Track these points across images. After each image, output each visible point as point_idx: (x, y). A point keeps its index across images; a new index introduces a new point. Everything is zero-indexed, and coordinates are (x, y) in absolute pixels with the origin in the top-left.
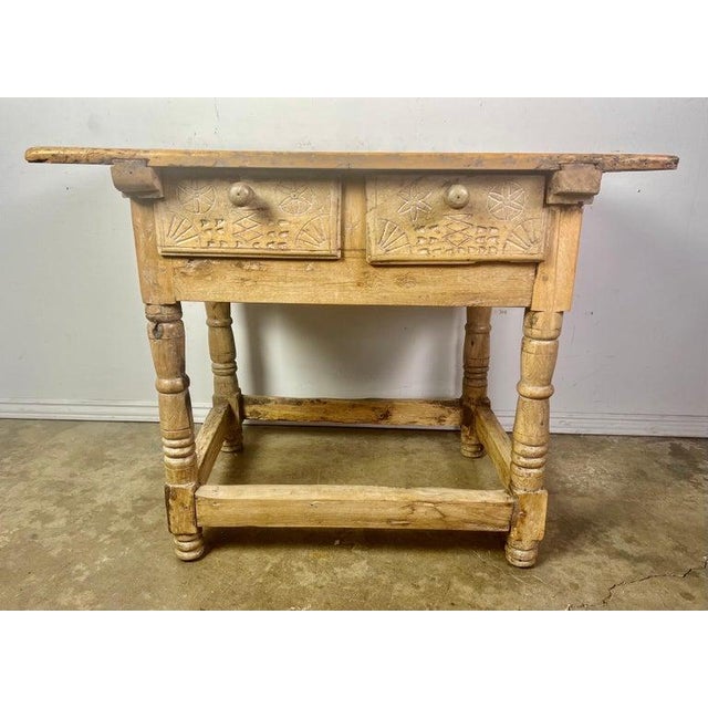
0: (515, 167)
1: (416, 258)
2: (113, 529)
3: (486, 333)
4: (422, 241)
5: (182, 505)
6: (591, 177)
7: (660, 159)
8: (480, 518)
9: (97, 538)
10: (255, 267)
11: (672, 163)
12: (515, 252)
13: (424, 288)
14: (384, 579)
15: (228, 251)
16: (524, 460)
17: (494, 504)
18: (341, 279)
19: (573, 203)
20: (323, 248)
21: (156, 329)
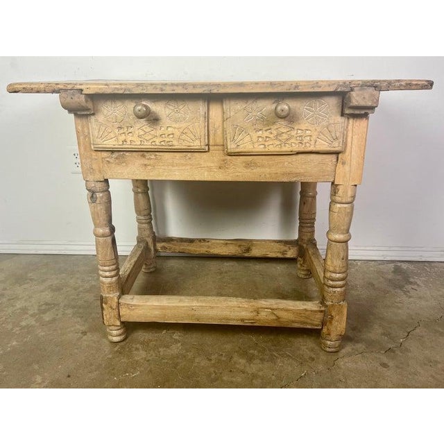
0: (320, 90)
1: (257, 150)
2: (23, 324)
3: (314, 197)
4: (260, 139)
5: (111, 307)
6: (372, 95)
7: (419, 83)
8: (302, 319)
9: (12, 329)
10: (153, 157)
11: (429, 85)
12: (323, 146)
13: (262, 170)
14: (190, 355)
15: (136, 147)
16: (331, 282)
17: (311, 311)
18: (209, 164)
19: (361, 113)
20: (196, 144)
21: (92, 197)
